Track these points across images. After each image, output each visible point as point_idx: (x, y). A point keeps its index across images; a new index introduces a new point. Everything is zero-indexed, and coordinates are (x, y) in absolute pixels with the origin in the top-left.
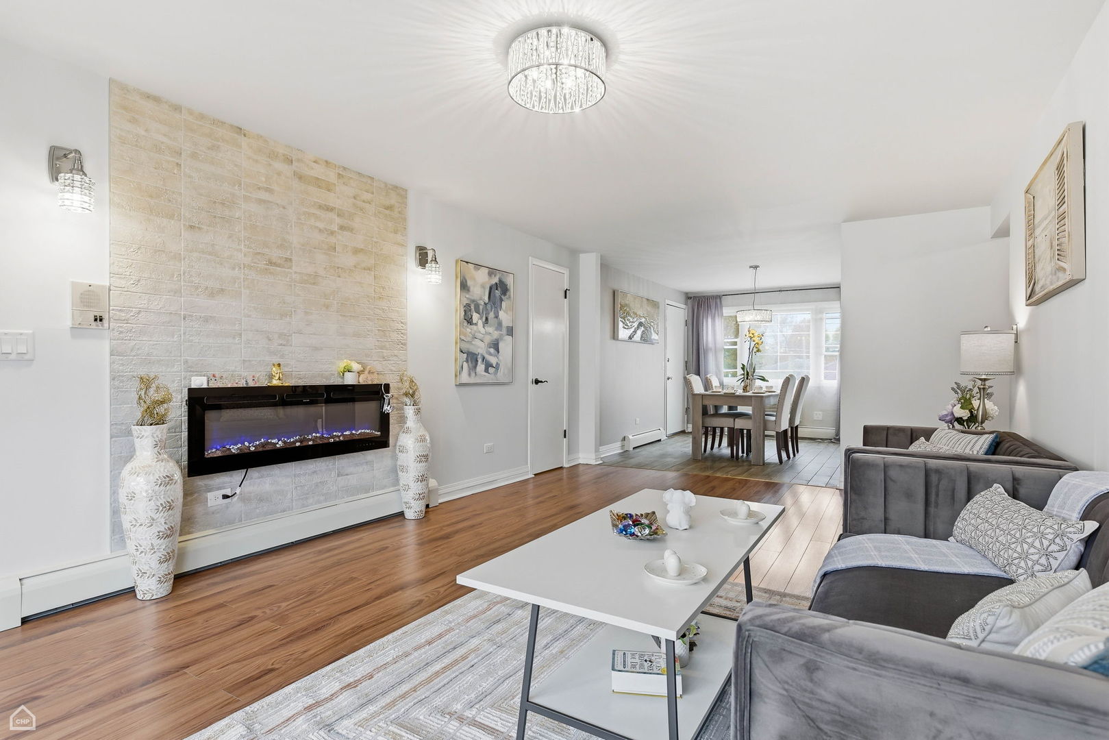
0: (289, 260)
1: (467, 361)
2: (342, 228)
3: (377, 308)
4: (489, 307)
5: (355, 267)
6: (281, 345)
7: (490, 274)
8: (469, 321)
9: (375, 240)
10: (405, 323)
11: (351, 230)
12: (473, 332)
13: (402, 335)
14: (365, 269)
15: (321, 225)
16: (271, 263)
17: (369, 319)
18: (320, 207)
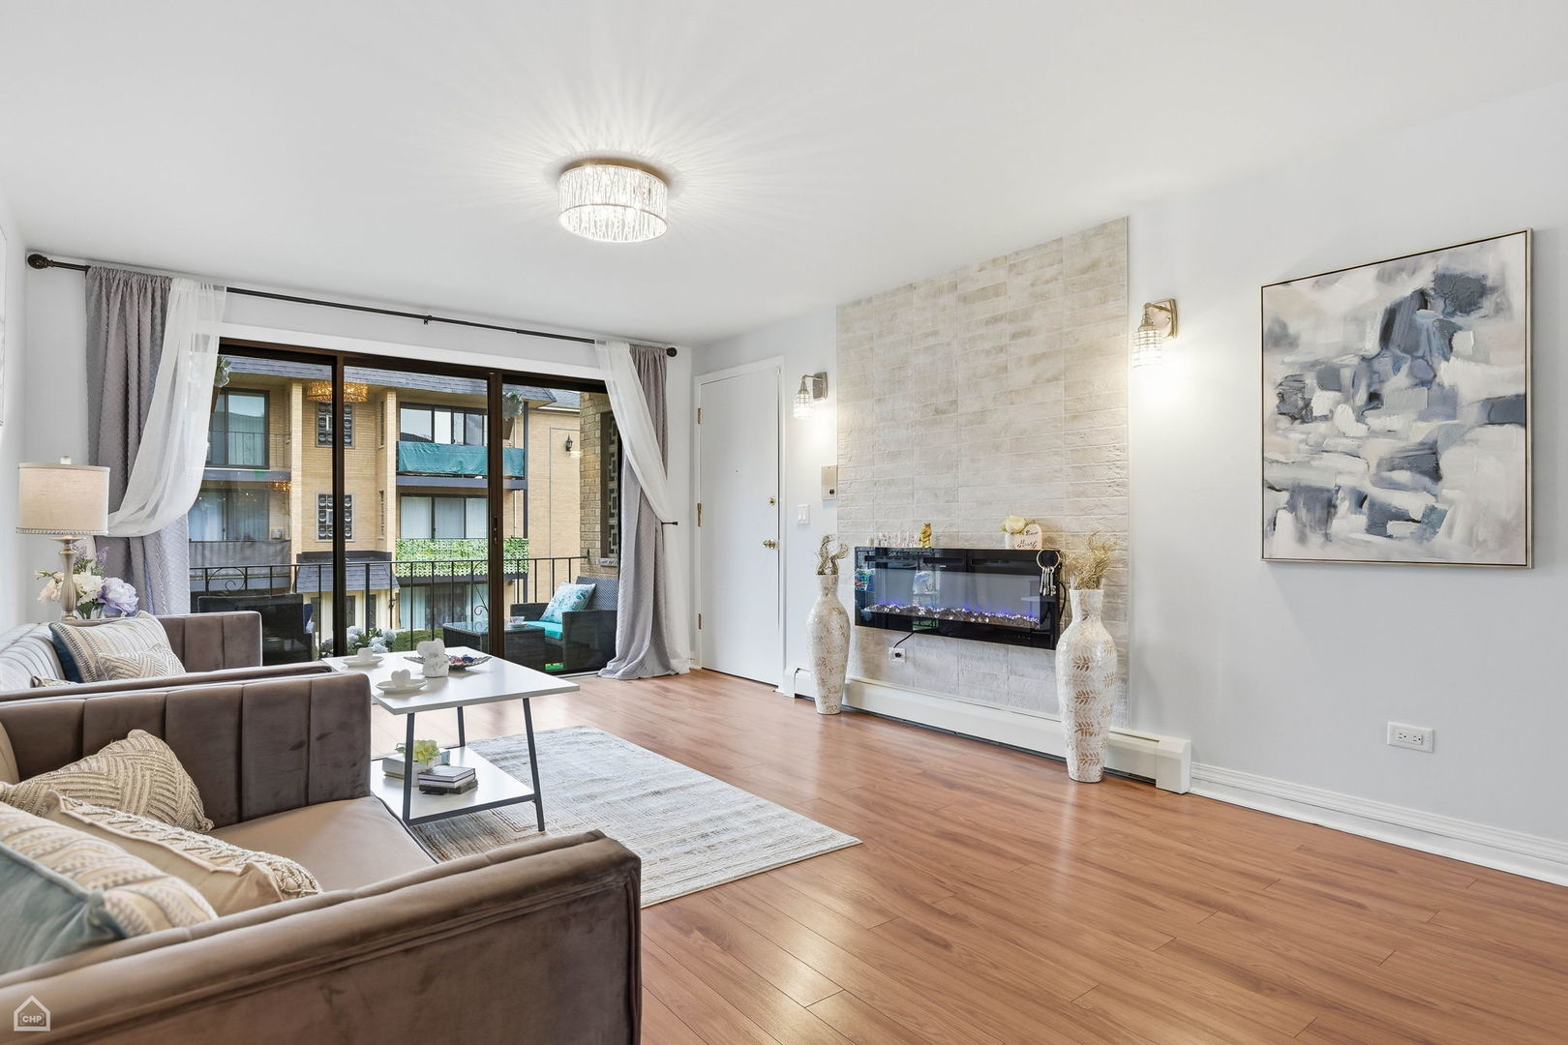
0: (955, 402)
1: (1292, 507)
2: (1014, 336)
3: (1069, 434)
4: (1385, 364)
5: (1034, 382)
6: (947, 502)
7: (1385, 278)
8: (1301, 414)
9: (1066, 330)
10: (1124, 450)
11: (1027, 333)
12: (1312, 439)
13: (1118, 470)
14: (1048, 381)
15: (987, 346)
16: (937, 412)
17: (1056, 454)
18: (988, 323)
